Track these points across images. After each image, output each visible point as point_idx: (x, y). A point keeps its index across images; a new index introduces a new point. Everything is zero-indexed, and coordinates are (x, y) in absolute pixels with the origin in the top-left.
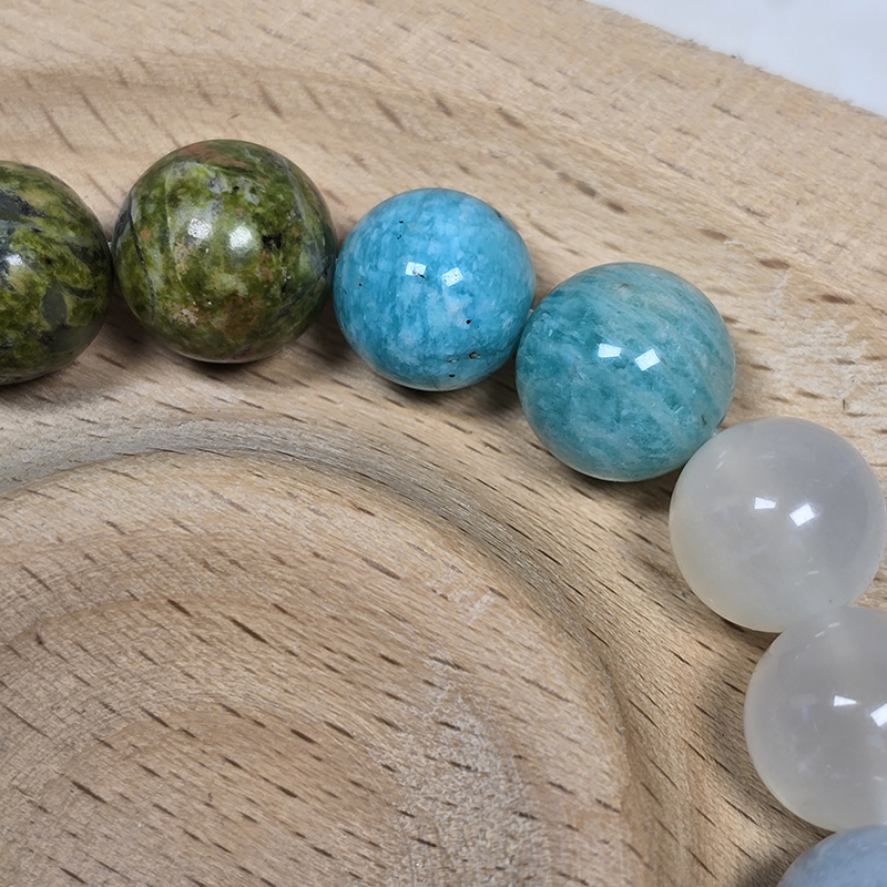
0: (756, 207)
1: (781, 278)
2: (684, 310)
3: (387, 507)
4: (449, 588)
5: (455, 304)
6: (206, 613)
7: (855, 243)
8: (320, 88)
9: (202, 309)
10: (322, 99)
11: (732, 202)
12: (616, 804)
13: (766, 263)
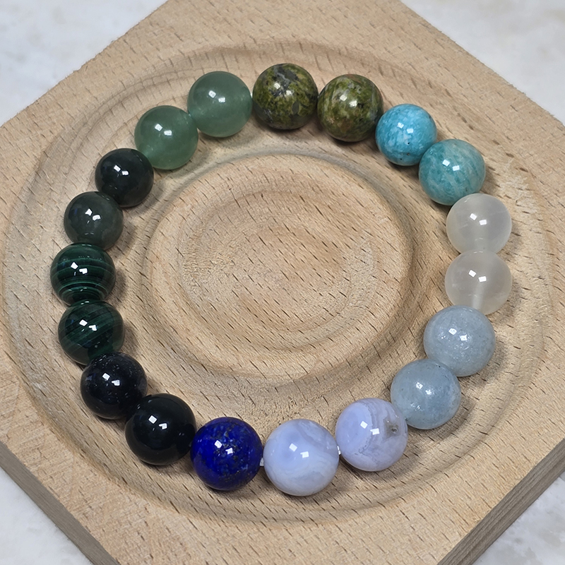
0: (510, 137)
1: (511, 160)
2: (470, 156)
3: (368, 188)
4: (376, 213)
5: (406, 137)
6: (309, 203)
7: (536, 155)
8: (397, 70)
9: (336, 119)
10: (396, 74)
11: (504, 134)
12: (399, 281)
13: (507, 154)
